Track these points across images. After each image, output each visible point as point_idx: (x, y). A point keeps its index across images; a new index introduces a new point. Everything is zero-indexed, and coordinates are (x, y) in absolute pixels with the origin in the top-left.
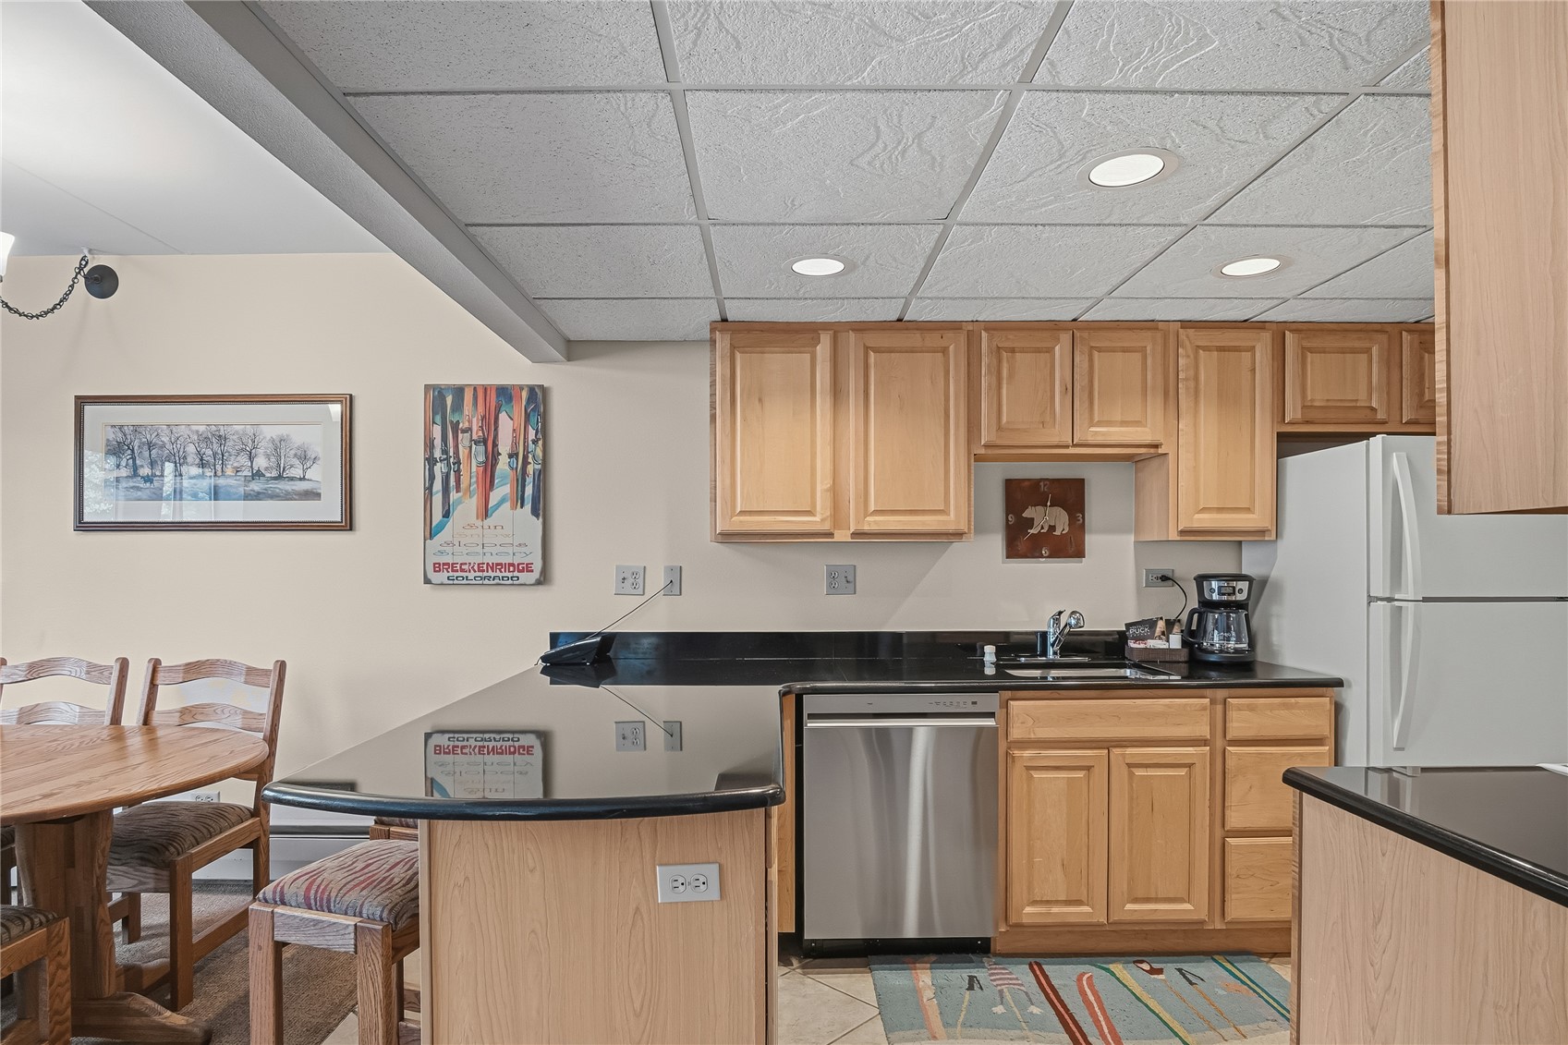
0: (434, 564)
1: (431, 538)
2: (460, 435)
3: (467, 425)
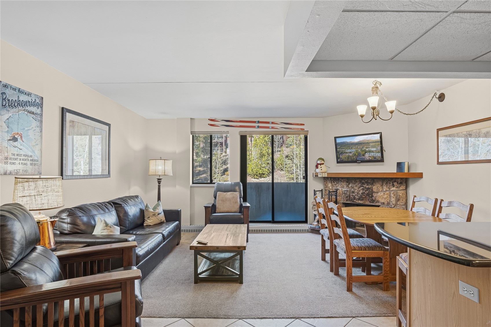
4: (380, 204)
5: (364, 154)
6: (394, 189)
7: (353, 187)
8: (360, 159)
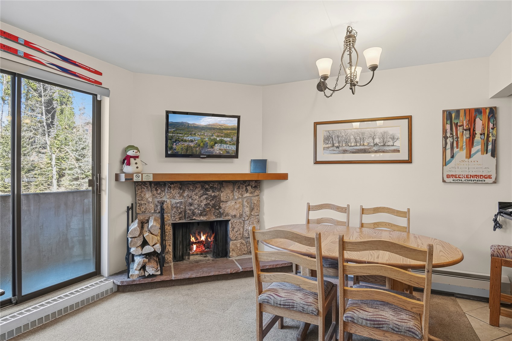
0: (447, 175)
1: (446, 165)
2: (458, 128)
3: (461, 124)
4: (230, 218)
5: (213, 146)
6: (247, 195)
7: (191, 197)
8: (206, 152)
